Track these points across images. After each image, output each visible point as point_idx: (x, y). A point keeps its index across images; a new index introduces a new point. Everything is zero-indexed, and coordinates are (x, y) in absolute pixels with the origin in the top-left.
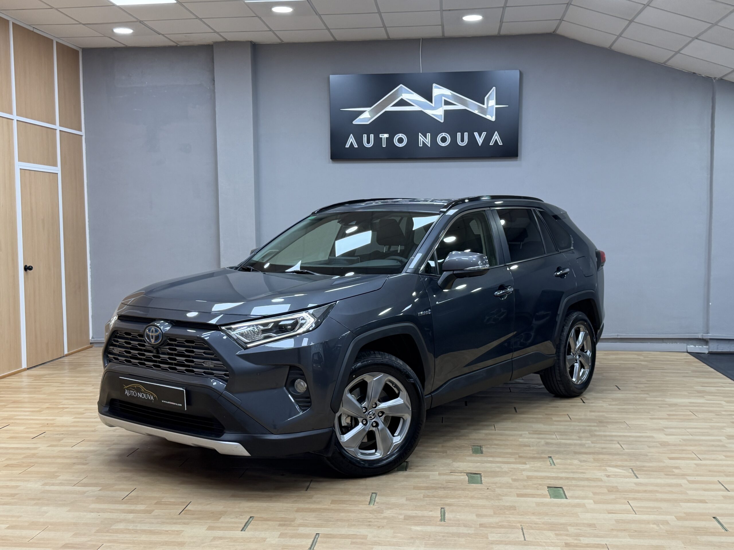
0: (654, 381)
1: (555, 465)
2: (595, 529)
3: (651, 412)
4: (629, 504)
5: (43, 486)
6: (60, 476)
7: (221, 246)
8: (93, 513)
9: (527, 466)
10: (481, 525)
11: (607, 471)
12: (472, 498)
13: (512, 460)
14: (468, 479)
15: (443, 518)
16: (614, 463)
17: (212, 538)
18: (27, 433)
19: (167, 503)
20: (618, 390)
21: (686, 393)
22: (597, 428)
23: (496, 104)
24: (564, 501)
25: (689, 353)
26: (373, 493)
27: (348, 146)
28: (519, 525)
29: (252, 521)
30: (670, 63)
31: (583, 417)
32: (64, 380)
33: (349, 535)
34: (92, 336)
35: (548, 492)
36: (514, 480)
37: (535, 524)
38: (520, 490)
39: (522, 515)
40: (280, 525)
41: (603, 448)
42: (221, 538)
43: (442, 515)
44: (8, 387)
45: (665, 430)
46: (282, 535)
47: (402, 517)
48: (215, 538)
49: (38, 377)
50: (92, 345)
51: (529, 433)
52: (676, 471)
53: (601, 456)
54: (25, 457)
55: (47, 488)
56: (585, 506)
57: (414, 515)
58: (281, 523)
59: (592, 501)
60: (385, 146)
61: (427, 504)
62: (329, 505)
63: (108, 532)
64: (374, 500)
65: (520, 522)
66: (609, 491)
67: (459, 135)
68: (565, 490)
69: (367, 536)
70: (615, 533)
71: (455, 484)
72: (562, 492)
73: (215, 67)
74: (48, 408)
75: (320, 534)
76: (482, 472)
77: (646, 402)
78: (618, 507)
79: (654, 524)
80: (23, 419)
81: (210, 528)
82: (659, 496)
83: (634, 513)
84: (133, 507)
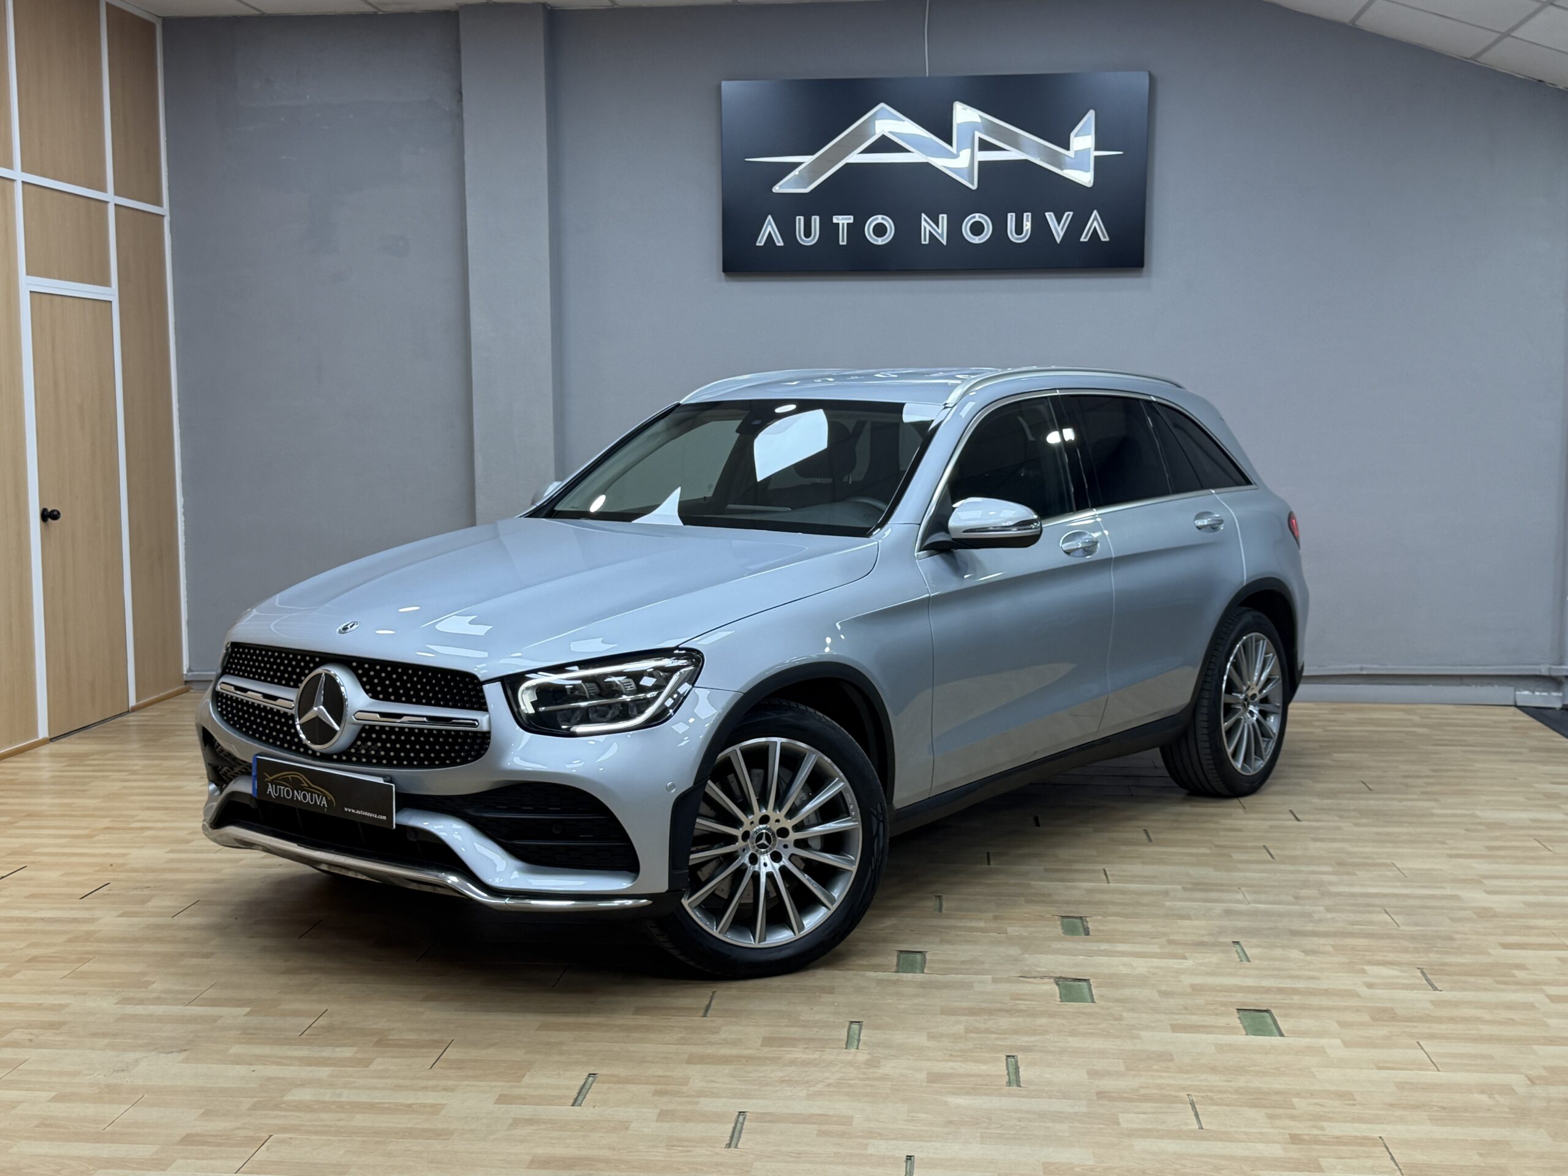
0: (1447, 771)
1: (1249, 961)
2: (1354, 1105)
3: (1448, 842)
4: (1422, 1049)
5: (119, 1006)
6: (154, 982)
7: (476, 467)
8: (239, 1066)
9: (1188, 963)
10: (1101, 1095)
11: (1367, 974)
12: (1073, 1033)
13: (1155, 949)
14: (1060, 991)
15: (1014, 1078)
16: (1378, 957)
17: (510, 1121)
18: (68, 884)
19: (401, 1042)
20: (1369, 791)
21: (1521, 799)
22: (1333, 878)
23: (1097, 149)
24: (1276, 1040)
25: (1521, 708)
26: (851, 1022)
27: (761, 242)
28: (1184, 1094)
29: (594, 1084)
30: (1488, 59)
31: (1298, 853)
32: (137, 765)
33: (812, 1115)
34: (188, 666)
35: (1238, 1021)
36: (1165, 994)
37: (1220, 1092)
38: (1176, 1017)
39: (1187, 1072)
40: (657, 1093)
41: (1354, 923)
42: (530, 1121)
43: (1012, 1070)
44: (12, 782)
45: (1485, 881)
46: (663, 1116)
47: (922, 1076)
48: (516, 1122)
49: (76, 759)
50: (188, 685)
51: (1185, 889)
52: (1521, 975)
53: (1351, 941)
54: (70, 941)
55: (130, 1009)
56: (1325, 1053)
57: (949, 1071)
58: (659, 1087)
59: (1338, 1042)
60: (845, 243)
61: (977, 1048)
62: (758, 1049)
63: (277, 1107)
64: (857, 1037)
65: (1183, 1089)
66: (1374, 1019)
67: (1011, 217)
68: (1276, 1017)
69: (852, 1117)
70: (1398, 1113)
71: (1032, 1003)
72: (1270, 1021)
73: (463, 61)
74: (106, 828)
75: (748, 1114)
76: (1090, 976)
77: (1436, 819)
78: (1397, 1054)
79: (1482, 1092)
80: (56, 854)
81: (502, 1099)
82: (1486, 1030)
83: (1434, 1067)
84: (327, 1052)
